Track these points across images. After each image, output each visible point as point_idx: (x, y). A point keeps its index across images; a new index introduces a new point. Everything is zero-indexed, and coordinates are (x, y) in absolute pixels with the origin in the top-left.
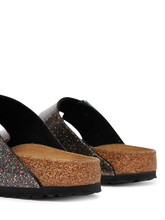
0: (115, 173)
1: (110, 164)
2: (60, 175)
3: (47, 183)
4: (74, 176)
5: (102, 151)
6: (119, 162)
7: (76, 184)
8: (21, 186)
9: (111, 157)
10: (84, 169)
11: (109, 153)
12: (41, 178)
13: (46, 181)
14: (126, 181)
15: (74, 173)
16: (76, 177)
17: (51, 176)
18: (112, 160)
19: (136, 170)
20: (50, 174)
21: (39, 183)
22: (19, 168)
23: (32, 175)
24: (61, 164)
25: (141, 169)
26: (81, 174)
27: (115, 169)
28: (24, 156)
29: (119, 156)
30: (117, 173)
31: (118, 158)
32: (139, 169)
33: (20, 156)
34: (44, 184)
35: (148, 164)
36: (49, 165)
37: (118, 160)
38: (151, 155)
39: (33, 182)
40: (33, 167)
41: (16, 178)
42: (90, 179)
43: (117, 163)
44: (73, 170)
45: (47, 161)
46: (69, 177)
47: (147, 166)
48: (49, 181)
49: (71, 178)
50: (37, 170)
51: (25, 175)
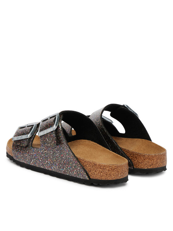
0: (133, 168)
1: (131, 161)
2: (101, 173)
3: (93, 177)
4: (109, 174)
5: (127, 151)
6: (137, 160)
7: (111, 179)
8: (78, 177)
9: (132, 155)
10: (116, 170)
11: (131, 153)
12: (90, 173)
13: (93, 176)
14: (140, 173)
15: (109, 172)
16: (110, 175)
17: (96, 173)
18: (132, 158)
19: (148, 167)
20: (95, 171)
21: (89, 177)
22: (78, 166)
23: (85, 170)
24: (102, 166)
25: (151, 166)
26: (114, 173)
27: (134, 164)
28: (81, 158)
29: (137, 156)
30: (135, 167)
31: (136, 157)
32: (150, 166)
33: (79, 158)
34: (91, 177)
35: (157, 163)
36: (95, 166)
37: (136, 158)
38: (160, 156)
39: (85, 176)
40: (86, 166)
41: (75, 172)
42: (120, 176)
43: (135, 160)
44: (109, 170)
45: (94, 163)
46: (106, 174)
47: (156, 164)
48: (94, 176)
49: (107, 175)
50: (88, 168)
51: (81, 171)
